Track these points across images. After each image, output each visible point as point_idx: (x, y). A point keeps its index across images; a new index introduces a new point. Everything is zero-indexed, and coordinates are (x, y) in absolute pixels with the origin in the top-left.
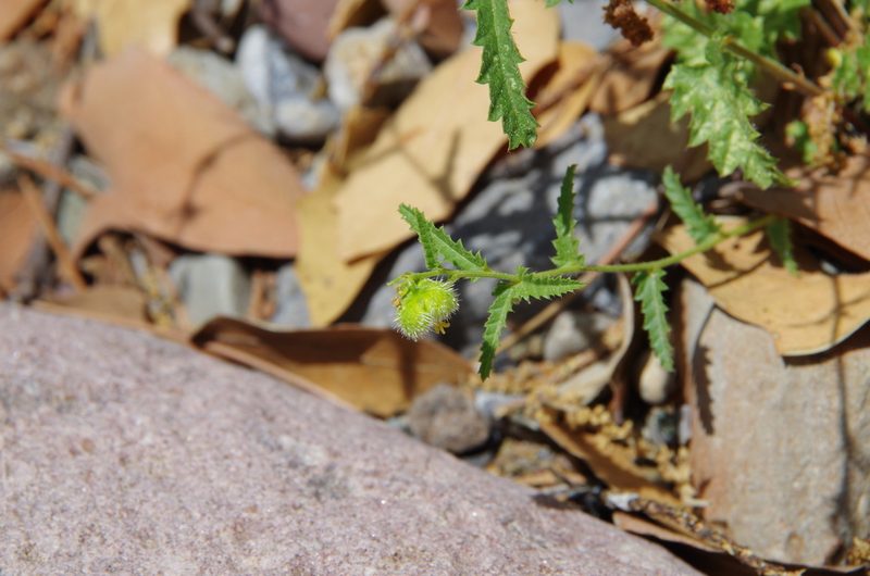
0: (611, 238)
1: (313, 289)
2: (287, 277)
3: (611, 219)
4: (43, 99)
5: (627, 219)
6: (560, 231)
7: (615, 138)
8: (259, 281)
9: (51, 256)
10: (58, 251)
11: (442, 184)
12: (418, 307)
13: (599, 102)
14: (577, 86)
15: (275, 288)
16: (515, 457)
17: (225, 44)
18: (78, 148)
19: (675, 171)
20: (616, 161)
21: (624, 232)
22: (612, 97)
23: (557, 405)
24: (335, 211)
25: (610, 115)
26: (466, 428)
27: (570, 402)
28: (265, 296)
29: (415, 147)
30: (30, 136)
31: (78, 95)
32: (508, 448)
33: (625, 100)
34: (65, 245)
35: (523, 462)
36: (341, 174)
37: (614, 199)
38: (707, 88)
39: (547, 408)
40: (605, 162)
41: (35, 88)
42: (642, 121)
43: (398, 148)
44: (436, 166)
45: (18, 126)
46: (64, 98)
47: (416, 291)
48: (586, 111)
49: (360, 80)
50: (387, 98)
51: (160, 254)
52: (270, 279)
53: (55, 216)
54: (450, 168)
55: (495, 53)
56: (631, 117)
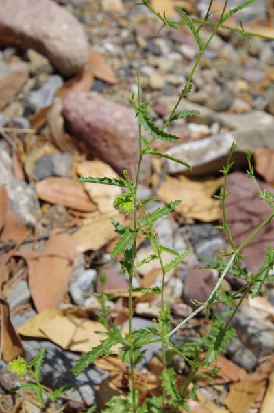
0: (76, 397)
1: (28, 323)
2: (33, 312)
3: (81, 394)
4: (55, 224)
5: (83, 399)
6: (60, 390)
7: (104, 384)
8: (28, 305)
9: (13, 247)
10: (15, 249)
11: (72, 343)
12: (16, 367)
13: (113, 374)
14: (115, 365)
15: (28, 311)
16: (7, 399)
17: (88, 266)
18: (46, 239)
19: (96, 409)
20: (97, 388)
21: (79, 399)
22: (115, 377)
23: (23, 406)
24: (54, 317)
25: (110, 379)
26: (8, 383)
27: (25, 409)
28: (25, 309)
29: (80, 330)
30: (44, 225)
31: (59, 234)
32: (9, 396)
33: (115, 381)
34: (18, 249)
35: (7, 403)
36: (65, 313)
37: (86, 392)
38: (118, 408)
39: (21, 404)
40: (96, 384)
41: (57, 221)
42: (111, 389)
43: (77, 326)
44: (76, 339)
45: (45, 221)
46: (57, 230)
47: (20, 365)
48: (110, 371)
49: (93, 306)
50: (91, 316)
51: (25, 276)
52: (30, 309)
53: (24, 243)
54: (77, 343)
55: (93, 354)
56: (111, 385)
